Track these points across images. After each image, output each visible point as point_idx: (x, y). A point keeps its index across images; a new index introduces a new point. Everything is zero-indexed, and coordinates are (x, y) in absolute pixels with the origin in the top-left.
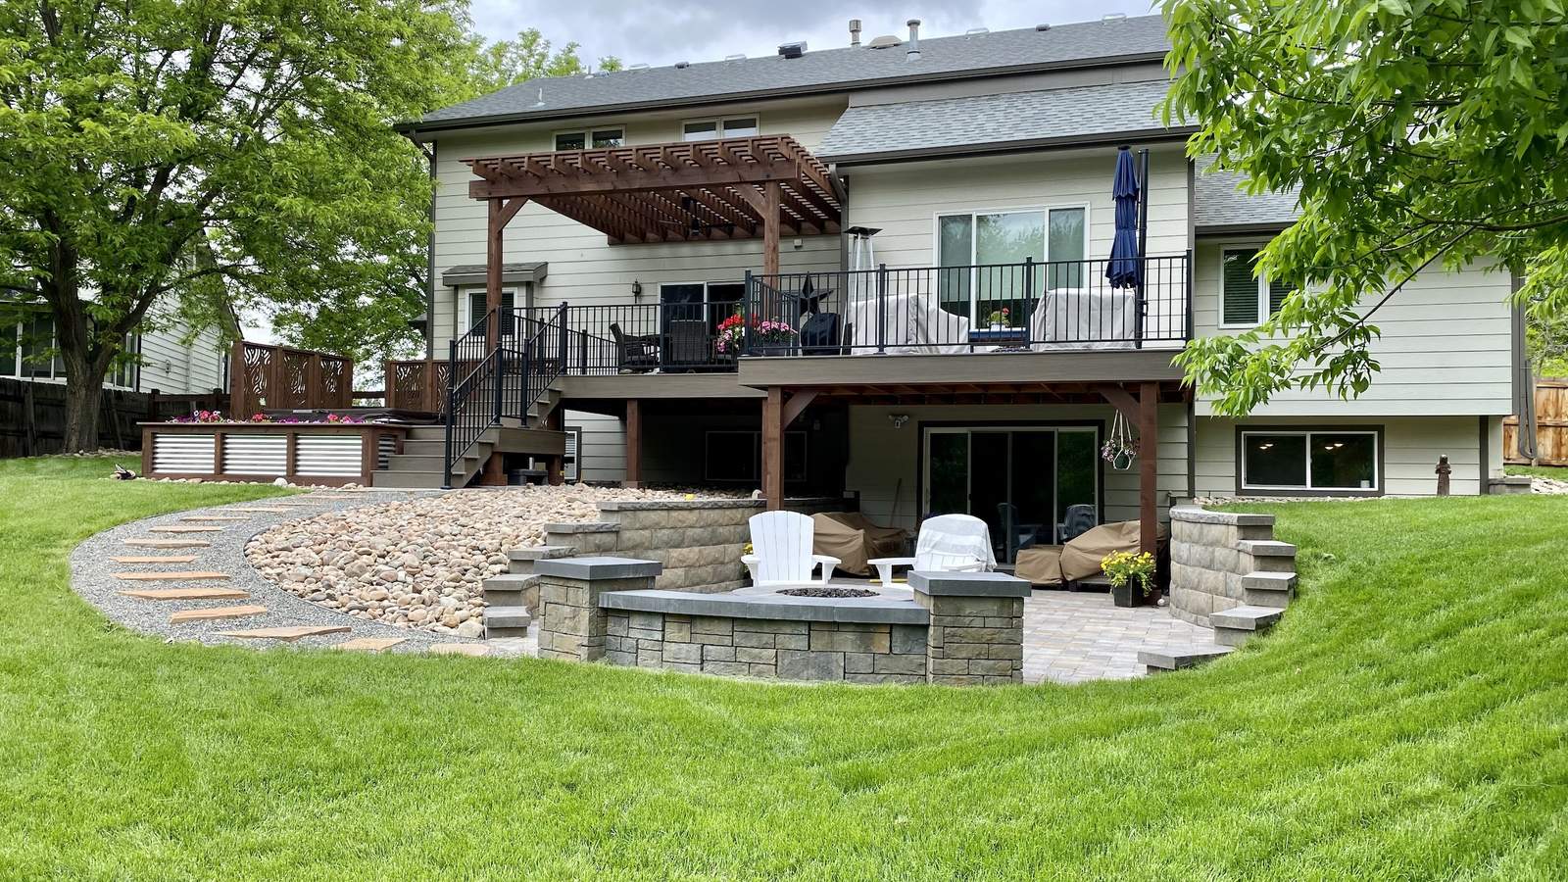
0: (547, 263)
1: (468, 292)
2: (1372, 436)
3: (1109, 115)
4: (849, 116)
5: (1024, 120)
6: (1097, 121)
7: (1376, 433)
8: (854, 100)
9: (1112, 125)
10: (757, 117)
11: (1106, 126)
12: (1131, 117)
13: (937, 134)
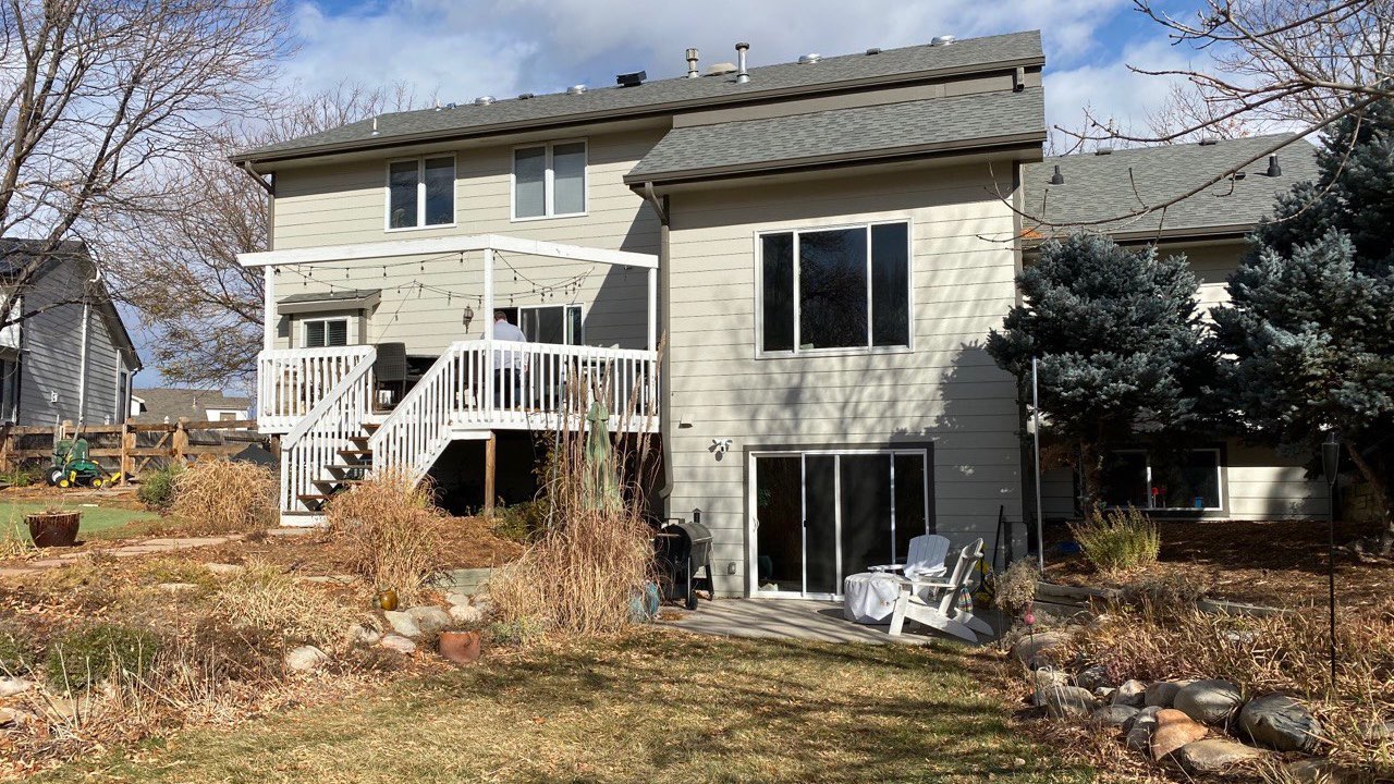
0: (380, 290)
1: (302, 321)
2: (1214, 453)
3: (930, 127)
4: (673, 135)
5: (844, 135)
6: (917, 133)
7: (1218, 450)
8: (678, 120)
9: (932, 137)
10: (585, 141)
11: (926, 137)
12: (952, 129)
13: (756, 151)
